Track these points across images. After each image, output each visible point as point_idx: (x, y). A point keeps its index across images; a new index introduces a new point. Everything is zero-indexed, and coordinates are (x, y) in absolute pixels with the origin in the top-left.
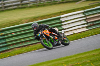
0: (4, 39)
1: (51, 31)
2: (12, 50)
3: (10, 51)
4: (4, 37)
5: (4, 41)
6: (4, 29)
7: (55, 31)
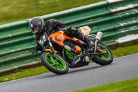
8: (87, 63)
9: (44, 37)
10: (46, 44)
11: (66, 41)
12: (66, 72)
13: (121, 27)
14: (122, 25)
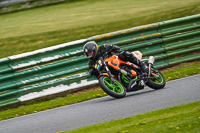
0: (161, 44)
1: (125, 58)
2: (177, 67)
3: (173, 69)
4: (161, 40)
5: (162, 49)
6: (161, 23)
7: (132, 59)
8: (142, 87)
9: (100, 62)
10: (102, 68)
11: (121, 66)
12: (123, 96)
13: (23, 85)
14: (24, 82)
